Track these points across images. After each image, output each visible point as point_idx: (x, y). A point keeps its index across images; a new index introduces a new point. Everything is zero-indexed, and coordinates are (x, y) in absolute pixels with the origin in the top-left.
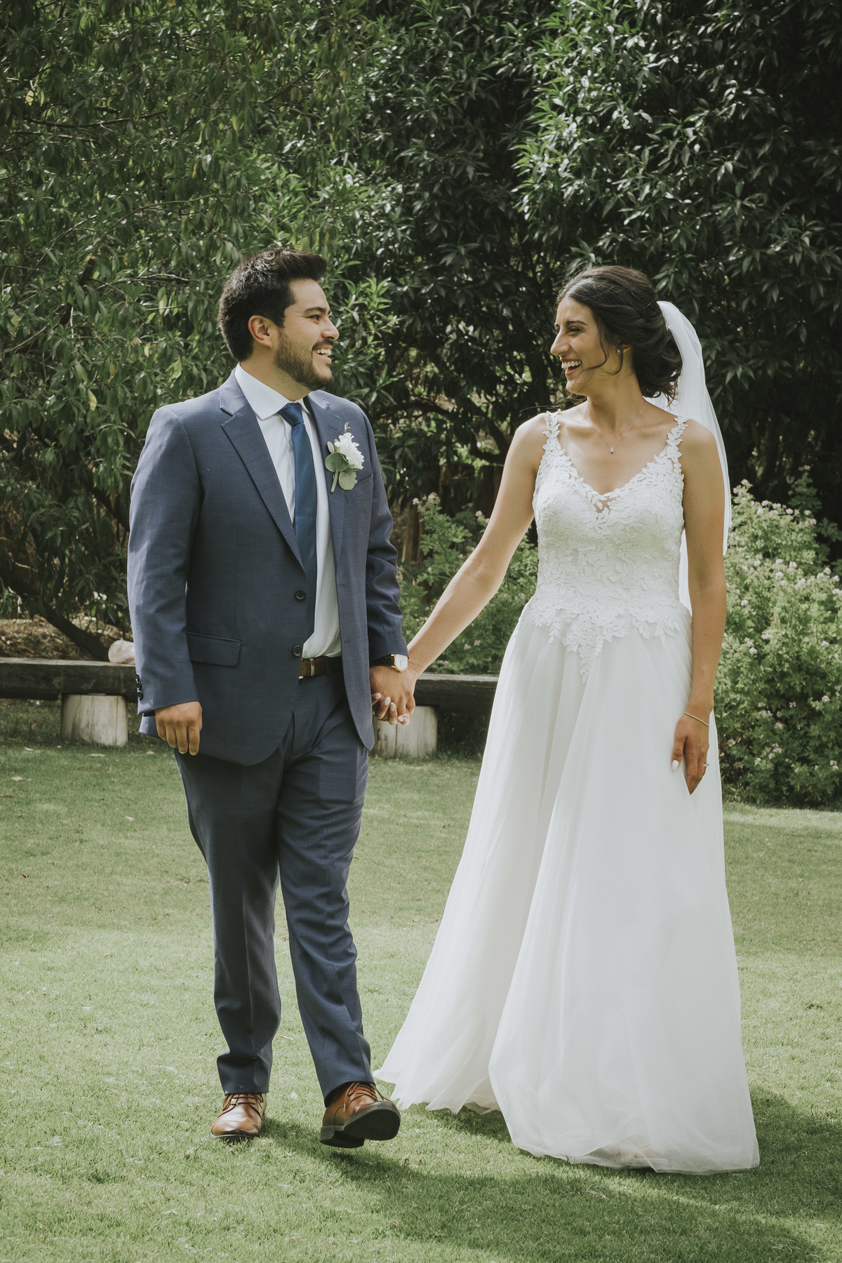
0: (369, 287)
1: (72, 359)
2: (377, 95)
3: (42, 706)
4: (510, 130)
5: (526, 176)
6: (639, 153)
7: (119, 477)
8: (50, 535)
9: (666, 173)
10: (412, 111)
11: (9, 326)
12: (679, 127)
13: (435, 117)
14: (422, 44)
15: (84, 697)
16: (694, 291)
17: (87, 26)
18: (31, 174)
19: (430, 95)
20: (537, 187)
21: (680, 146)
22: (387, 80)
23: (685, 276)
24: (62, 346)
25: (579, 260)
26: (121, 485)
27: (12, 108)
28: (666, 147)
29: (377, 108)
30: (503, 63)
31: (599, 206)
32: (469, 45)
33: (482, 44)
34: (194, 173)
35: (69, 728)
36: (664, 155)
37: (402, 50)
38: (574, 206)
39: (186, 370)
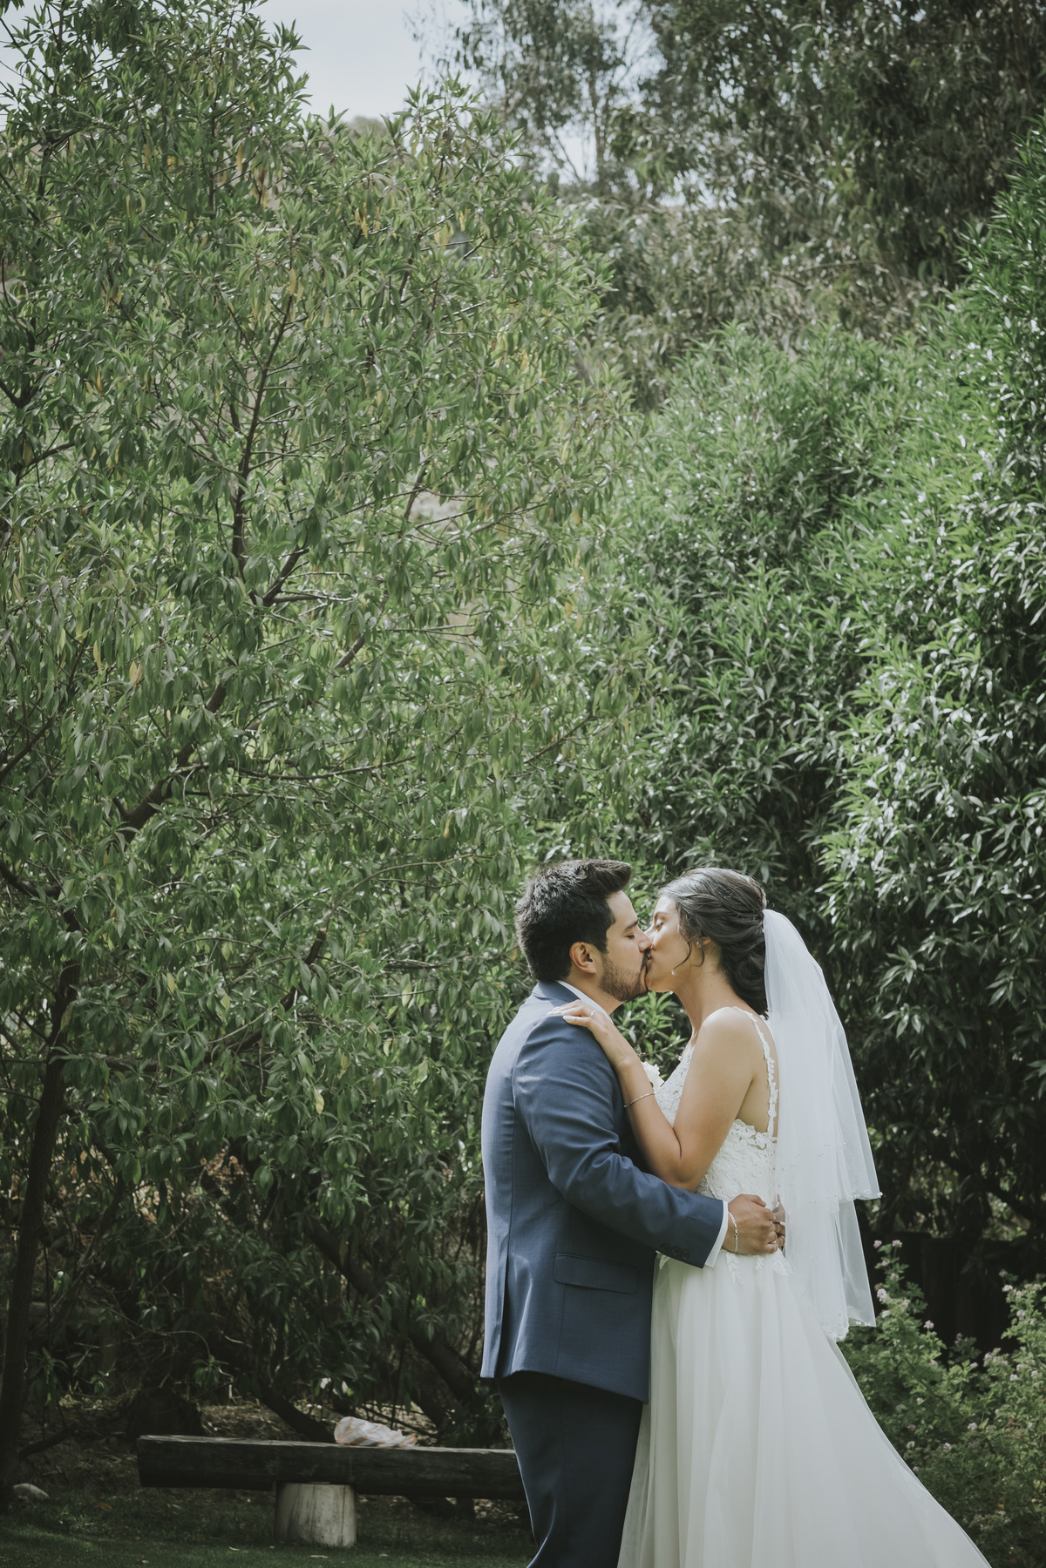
0: (648, 1001)
1: (294, 1049)
2: (656, 789)
3: (252, 1503)
4: (809, 827)
5: (833, 873)
6: (968, 843)
7: (352, 1206)
8: (267, 1292)
9: (1002, 861)
10: (695, 806)
11: (218, 1009)
12: (1017, 807)
13: (723, 810)
14: (707, 731)
15: (304, 1486)
16: (1037, 1002)
17: (319, 655)
18: (249, 836)
19: (719, 787)
20: (846, 885)
21: (1018, 831)
22: (665, 773)
23: (1027, 983)
24: (282, 1031)
25: (896, 968)
26: (353, 1214)
27: (227, 749)
28: (1001, 831)
29: (654, 802)
30: (802, 751)
31: (920, 905)
32: (762, 734)
33: (777, 731)
34: (446, 831)
35: (285, 1524)
36: (1000, 840)
37: (684, 739)
38: (890, 908)
39: (432, 1072)
